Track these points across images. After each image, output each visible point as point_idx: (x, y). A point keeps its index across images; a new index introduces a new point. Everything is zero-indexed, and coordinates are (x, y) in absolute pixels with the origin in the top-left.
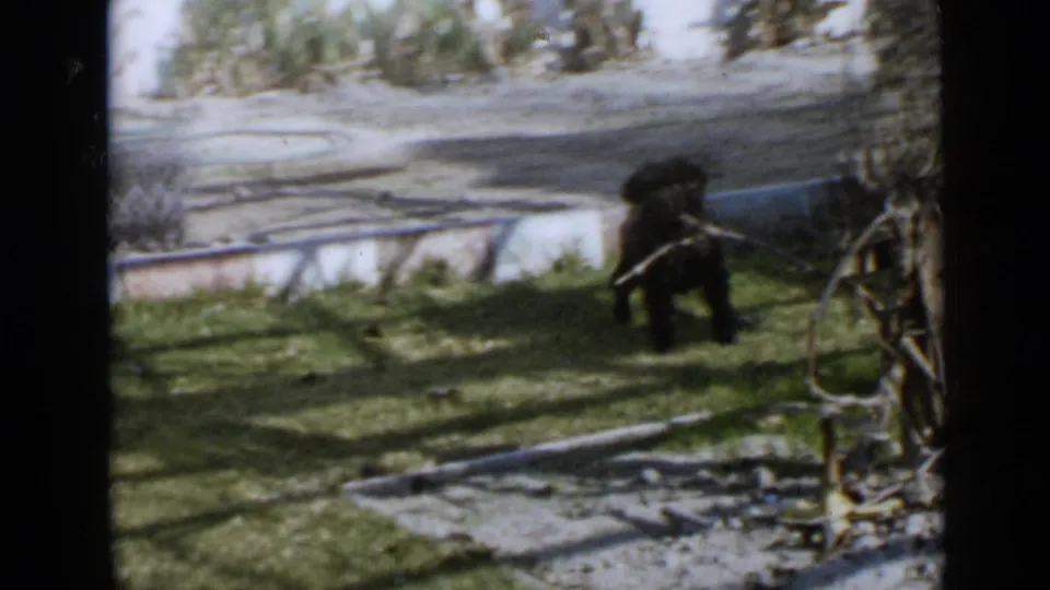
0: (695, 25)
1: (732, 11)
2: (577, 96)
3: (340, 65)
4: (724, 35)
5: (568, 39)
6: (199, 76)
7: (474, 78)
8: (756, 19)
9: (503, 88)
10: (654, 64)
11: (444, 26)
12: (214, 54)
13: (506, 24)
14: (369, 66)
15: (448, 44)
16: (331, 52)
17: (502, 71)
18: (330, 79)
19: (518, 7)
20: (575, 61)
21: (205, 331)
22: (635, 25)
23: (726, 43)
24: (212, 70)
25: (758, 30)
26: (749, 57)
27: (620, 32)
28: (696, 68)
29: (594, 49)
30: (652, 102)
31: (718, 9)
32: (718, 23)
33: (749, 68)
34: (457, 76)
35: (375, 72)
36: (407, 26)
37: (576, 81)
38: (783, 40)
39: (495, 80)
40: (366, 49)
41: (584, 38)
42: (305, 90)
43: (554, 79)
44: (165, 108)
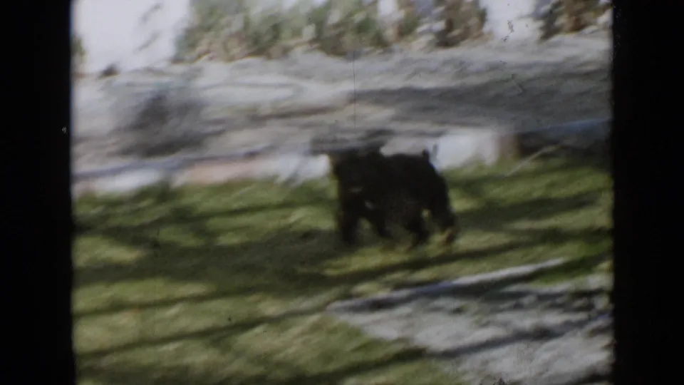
0: (521, 17)
1: (546, 8)
2: (446, 63)
3: (291, 42)
4: (541, 23)
5: (440, 25)
6: (200, 49)
7: (380, 51)
8: (560, 14)
9: (397, 58)
10: (494, 43)
11: (359, 17)
12: (212, 33)
13: (401, 15)
14: (312, 42)
15: (363, 28)
16: (286, 33)
17: (396, 46)
18: (286, 52)
19: (410, 5)
20: (444, 40)
21: (235, 206)
22: (483, 16)
23: (542, 28)
24: (210, 44)
25: (562, 20)
26: (556, 38)
27: (474, 21)
28: (522, 45)
29: (456, 32)
30: (494, 67)
31: (538, 6)
32: (536, 16)
33: (557, 45)
34: (368, 49)
35: (316, 45)
36: (335, 17)
37: (444, 54)
38: (578, 27)
39: (391, 51)
40: (309, 31)
41: (450, 26)
42: (269, 57)
43: (431, 51)
44: (179, 69)
